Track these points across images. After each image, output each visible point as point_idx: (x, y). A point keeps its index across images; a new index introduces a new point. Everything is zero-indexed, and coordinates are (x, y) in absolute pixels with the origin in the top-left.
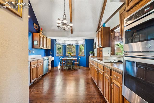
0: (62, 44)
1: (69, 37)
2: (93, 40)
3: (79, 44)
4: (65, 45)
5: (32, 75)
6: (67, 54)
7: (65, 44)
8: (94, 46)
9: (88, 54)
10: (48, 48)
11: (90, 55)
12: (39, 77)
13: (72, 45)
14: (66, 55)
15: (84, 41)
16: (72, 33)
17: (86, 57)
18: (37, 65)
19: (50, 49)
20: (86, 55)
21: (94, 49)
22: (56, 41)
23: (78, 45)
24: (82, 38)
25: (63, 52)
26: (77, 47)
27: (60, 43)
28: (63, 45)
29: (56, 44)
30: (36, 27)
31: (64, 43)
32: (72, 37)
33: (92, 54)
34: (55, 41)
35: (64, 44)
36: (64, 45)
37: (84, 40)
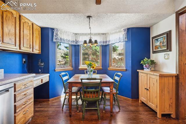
1: (89, 17)
2: (148, 30)
3: (110, 43)
4: (78, 46)
6: (82, 66)
7: (79, 44)
9: (136, 66)
14: (80, 68)
15: (123, 33)
17: (129, 72)
19: (36, 52)
20: (130, 69)
21: (157, 52)
22: (55, 34)
23: (108, 45)
25: (73, 60)
26: (106, 49)
27: (65, 39)
28: (73, 44)
29: (54, 40)
31: (74, 40)
34: (53, 33)
35: (76, 43)
36: (75, 46)
37: (125, 30)
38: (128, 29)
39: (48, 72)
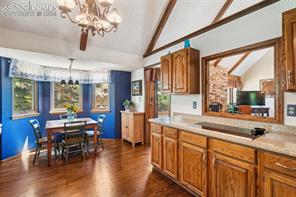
0: (36, 79)
2: (128, 74)
3: (92, 81)
4: (49, 83)
6: (54, 109)
8: (135, 88)
13: (77, 82)
14: (51, 112)
17: (113, 113)
20: (114, 110)
21: (133, 95)
22: (11, 67)
23: (91, 84)
25: (41, 102)
27: (28, 73)
28: (40, 80)
29: (11, 76)
31: (43, 75)
34: (8, 64)
35: (45, 79)
36: (43, 82)
37: (109, 72)
38: (112, 71)
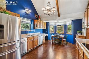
1: (57, 20)
2: (81, 20)
5: (28, 46)
8: (83, 25)
9: (75, 33)
10: (44, 28)
11: (77, 34)
12: (35, 47)
13: (60, 25)
14: (56, 33)
15: (71, 22)
16: (59, 16)
17: (73, 35)
18: (33, 40)
19: (45, 28)
20: (73, 34)
21: (83, 28)
24: (69, 19)
26: (65, 26)
29: (49, 25)
30: (36, 16)
31: (55, 24)
32: (60, 20)
33: (81, 33)
34: (49, 23)
38: (73, 20)
39: (48, 33)
